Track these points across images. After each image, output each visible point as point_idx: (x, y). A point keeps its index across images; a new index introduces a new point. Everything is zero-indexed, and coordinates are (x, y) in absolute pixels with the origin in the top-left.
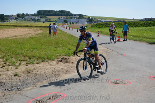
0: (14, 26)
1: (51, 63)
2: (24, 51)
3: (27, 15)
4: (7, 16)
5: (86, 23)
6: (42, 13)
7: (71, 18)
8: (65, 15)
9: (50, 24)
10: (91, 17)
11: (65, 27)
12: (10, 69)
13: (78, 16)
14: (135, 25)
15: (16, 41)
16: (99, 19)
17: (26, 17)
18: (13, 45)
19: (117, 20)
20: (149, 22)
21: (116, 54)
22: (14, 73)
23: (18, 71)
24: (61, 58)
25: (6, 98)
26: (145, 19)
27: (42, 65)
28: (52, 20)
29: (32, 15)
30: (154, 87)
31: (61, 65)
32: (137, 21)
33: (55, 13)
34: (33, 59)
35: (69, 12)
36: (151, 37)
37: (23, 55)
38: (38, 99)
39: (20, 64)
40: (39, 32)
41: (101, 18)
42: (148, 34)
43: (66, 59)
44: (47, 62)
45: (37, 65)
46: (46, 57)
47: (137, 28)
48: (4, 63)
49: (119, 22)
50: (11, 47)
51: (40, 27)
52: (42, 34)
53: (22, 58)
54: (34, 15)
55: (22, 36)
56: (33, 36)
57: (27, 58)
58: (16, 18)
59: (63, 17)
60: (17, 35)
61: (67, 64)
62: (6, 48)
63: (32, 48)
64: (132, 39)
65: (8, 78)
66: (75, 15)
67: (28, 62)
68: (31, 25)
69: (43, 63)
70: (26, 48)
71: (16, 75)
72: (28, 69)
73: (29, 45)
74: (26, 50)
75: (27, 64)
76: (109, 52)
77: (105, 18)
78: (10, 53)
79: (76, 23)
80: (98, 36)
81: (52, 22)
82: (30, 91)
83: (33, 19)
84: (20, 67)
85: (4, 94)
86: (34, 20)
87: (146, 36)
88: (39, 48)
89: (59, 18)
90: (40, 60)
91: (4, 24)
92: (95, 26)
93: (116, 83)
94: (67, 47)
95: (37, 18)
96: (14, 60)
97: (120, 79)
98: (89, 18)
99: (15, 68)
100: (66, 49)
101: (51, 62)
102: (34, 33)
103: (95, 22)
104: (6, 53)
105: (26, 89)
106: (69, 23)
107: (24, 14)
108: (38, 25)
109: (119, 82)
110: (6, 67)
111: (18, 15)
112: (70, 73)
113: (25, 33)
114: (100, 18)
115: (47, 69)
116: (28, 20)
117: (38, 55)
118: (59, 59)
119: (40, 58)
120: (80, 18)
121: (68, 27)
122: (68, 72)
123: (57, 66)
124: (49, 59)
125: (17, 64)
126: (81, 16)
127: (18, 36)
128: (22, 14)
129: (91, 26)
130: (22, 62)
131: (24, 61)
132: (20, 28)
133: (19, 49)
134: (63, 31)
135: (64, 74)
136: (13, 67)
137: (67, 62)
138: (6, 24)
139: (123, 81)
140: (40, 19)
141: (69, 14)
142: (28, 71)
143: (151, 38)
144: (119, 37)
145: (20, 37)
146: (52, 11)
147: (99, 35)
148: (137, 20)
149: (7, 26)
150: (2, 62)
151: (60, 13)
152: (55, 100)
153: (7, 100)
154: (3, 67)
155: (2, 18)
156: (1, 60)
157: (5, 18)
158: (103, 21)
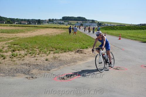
0: (46, 27)
1: (71, 53)
2: (53, 44)
3: (56, 20)
5: (96, 26)
6: (65, 19)
7: (86, 22)
8: (81, 20)
9: (71, 26)
10: (100, 22)
12: (43, 56)
13: (91, 21)
14: (132, 28)
15: (48, 38)
17: (55, 21)
20: (143, 27)
21: (118, 48)
22: (46, 58)
23: (48, 57)
24: (78, 50)
26: (140, 24)
27: (64, 54)
28: (72, 23)
29: (59, 20)
30: (144, 73)
31: (78, 55)
33: (75, 19)
34: (58, 50)
35: (85, 18)
36: (144, 37)
37: (51, 47)
38: (61, 77)
39: (49, 53)
40: (63, 32)
41: (108, 23)
42: (142, 36)
43: (81, 51)
44: (68, 52)
45: (61, 54)
46: (67, 49)
47: (134, 31)
48: (39, 51)
49: (121, 26)
50: (44, 41)
51: (64, 28)
52: (65, 33)
53: (51, 49)
54: (60, 20)
55: (52, 34)
56: (59, 34)
57: (54, 49)
58: (48, 22)
59: (80, 22)
60: (48, 33)
61: (81, 54)
62: (41, 41)
63: (58, 43)
64: (130, 39)
65: (42, 62)
66: (89, 20)
67: (55, 52)
68: (58, 27)
69: (65, 53)
71: (47, 60)
72: (55, 56)
73: (56, 41)
74: (54, 43)
76: (112, 47)
77: (111, 23)
78: (43, 45)
81: (72, 25)
82: (56, 71)
83: (59, 22)
84: (49, 55)
85: (39, 72)
86: (60, 24)
87: (140, 37)
88: (63, 42)
89: (77, 23)
90: (63, 51)
91: (40, 26)
92: (103, 28)
94: (82, 43)
95: (62, 22)
96: (45, 50)
97: (119, 66)
98: (99, 22)
99: (46, 55)
100: (82, 44)
101: (70, 53)
102: (59, 32)
103: (103, 26)
104: (40, 45)
105: (53, 70)
107: (53, 19)
109: (118, 68)
110: (40, 54)
111: (50, 20)
112: (83, 61)
113: (53, 32)
114: (106, 22)
115: (67, 57)
116: (56, 23)
117: (62, 47)
118: (76, 51)
119: (63, 49)
120: (92, 23)
122: (82, 60)
123: (74, 55)
124: (69, 50)
125: (48, 53)
126: (93, 21)
127: (48, 34)
130: (51, 52)
131: (52, 51)
132: (50, 29)
133: (49, 43)
135: (79, 61)
136: (45, 55)
137: (82, 53)
138: (41, 26)
139: (122, 68)
140: (64, 22)
142: (55, 58)
143: (144, 39)
144: (120, 37)
145: (50, 35)
146: (72, 17)
147: (106, 35)
148: (134, 25)
149: (42, 27)
150: (38, 51)
151: (78, 19)
152: (72, 78)
153: (41, 76)
154: (38, 54)
155: (39, 22)
156: (37, 50)
157: (41, 22)
158: (109, 25)
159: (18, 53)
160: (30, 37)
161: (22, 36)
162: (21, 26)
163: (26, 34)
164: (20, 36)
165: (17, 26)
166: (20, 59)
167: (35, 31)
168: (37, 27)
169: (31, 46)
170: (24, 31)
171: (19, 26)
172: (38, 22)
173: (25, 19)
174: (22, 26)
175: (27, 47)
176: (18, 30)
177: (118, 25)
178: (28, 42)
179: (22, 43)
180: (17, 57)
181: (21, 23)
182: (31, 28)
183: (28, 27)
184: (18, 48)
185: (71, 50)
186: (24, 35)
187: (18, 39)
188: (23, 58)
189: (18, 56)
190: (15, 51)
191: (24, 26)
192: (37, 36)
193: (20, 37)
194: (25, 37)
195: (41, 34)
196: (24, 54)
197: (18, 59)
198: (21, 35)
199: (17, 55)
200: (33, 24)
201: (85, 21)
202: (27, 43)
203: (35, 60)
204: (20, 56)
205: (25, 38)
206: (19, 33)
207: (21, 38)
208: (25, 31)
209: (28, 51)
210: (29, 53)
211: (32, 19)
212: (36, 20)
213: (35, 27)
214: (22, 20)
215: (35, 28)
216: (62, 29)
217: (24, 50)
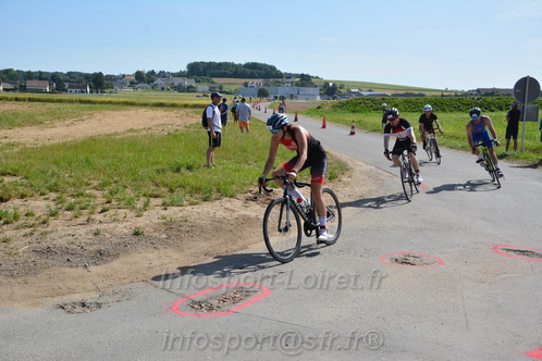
0: (126, 103)
1: (228, 205)
3: (162, 74)
4: (111, 78)
5: (318, 98)
6: (198, 71)
7: (278, 84)
8: (261, 77)
9: (225, 100)
10: (331, 81)
11: (263, 109)
12: (121, 217)
13: (298, 80)
14: (451, 105)
15: (134, 144)
16: (354, 87)
17: (159, 81)
18: (127, 154)
19: (403, 92)
20: (489, 99)
22: (133, 227)
23: (142, 222)
25: (115, 293)
26: (478, 90)
27: (205, 208)
28: (226, 88)
29: (174, 75)
31: (256, 211)
32: (456, 95)
33: (236, 70)
34: (179, 193)
35: (273, 68)
37: (152, 180)
38: (197, 299)
39: (146, 205)
40: (194, 121)
41: (361, 85)
44: (218, 202)
45: (190, 207)
46: (214, 189)
48: (105, 200)
49: (408, 98)
50: (121, 159)
51: (195, 106)
53: (152, 189)
54: (180, 75)
55: (150, 132)
56: (177, 131)
57: (164, 189)
58: (132, 84)
59: (255, 81)
60: (135, 128)
62: (110, 160)
66: (289, 76)
67: (168, 201)
68: (172, 102)
69: (205, 204)
70: (160, 163)
71: (136, 234)
72: (168, 219)
75: (165, 206)
76: (382, 177)
77: (371, 87)
78: (121, 175)
79: (292, 97)
80: (352, 133)
81: (227, 93)
83: (176, 84)
84: (146, 213)
86: (180, 89)
89: (246, 85)
90: (197, 195)
91: (103, 99)
92: (342, 106)
93: (405, 262)
95: (187, 82)
96: (129, 193)
97: (415, 252)
98: (327, 83)
99: (133, 214)
101: (227, 203)
102: (179, 121)
104: (109, 176)
106: (272, 97)
107: (153, 72)
108: (191, 103)
109: (411, 260)
110: (111, 212)
111: (139, 75)
113: (156, 122)
114: (355, 84)
116: (163, 89)
117: (192, 182)
118: (250, 194)
119: (198, 190)
120: (302, 85)
121: (270, 107)
123: (243, 212)
124: (223, 193)
125: (139, 205)
126: (305, 80)
127: (137, 131)
128: (149, 73)
129: (333, 107)
130: (152, 199)
131: (156, 197)
132: (142, 110)
133: (141, 166)
134: (258, 118)
136: (131, 214)
138: (108, 99)
139: (424, 258)
140: (194, 85)
141: (274, 73)
142: (169, 225)
145: (144, 132)
146: (227, 64)
147: (355, 130)
148: (456, 92)
149: (110, 103)
150: (100, 198)
151: (249, 71)
152: (241, 303)
153: (118, 297)
154: (102, 212)
155: (98, 82)
156: (98, 193)
157: (106, 82)
158: (365, 93)
159: (22, 209)
160: (64, 144)
161: (32, 141)
162: (24, 100)
163: (49, 132)
164: (22, 141)
165: (7, 99)
166: (28, 230)
167: (84, 117)
168: (89, 102)
169: (71, 180)
170: (39, 118)
171: (17, 99)
172: (93, 82)
173: (40, 73)
174: (30, 100)
175: (56, 185)
176: (15, 114)
177: (398, 92)
178: (57, 164)
179: (32, 165)
180: (16, 224)
181: (23, 89)
182: (68, 105)
183: (53, 101)
184: (21, 189)
185: (230, 193)
186: (42, 133)
187: (16, 150)
188: (40, 229)
189: (21, 222)
190: (6, 201)
191: (38, 100)
192: (93, 139)
193: (24, 144)
194: (46, 142)
195: (106, 130)
196: (46, 211)
197: (23, 231)
198: (27, 136)
199: (16, 217)
200: (73, 90)
201: (274, 77)
202: (55, 169)
203: (90, 236)
204: (31, 221)
205: (44, 147)
206: (20, 125)
207: (28, 146)
208: (42, 118)
209: (59, 200)
210: (66, 205)
211: (69, 74)
212: (87, 77)
213: (81, 102)
214: (29, 75)
215: (83, 105)
216: (189, 110)
217: (42, 194)
